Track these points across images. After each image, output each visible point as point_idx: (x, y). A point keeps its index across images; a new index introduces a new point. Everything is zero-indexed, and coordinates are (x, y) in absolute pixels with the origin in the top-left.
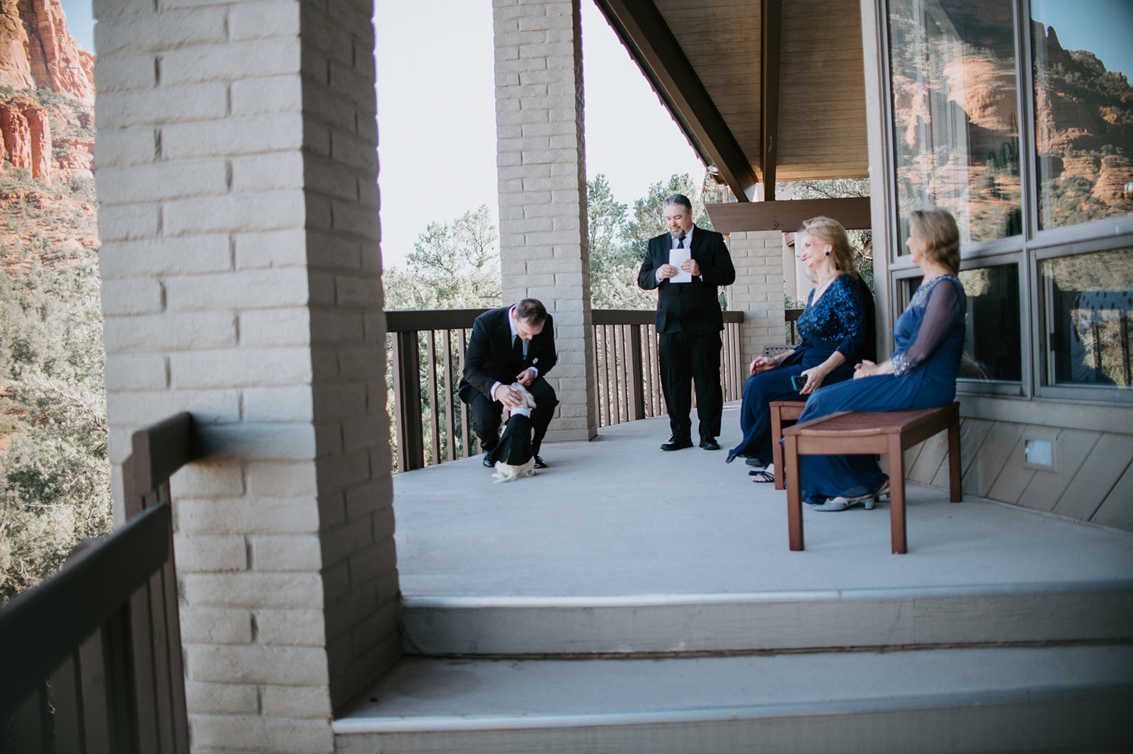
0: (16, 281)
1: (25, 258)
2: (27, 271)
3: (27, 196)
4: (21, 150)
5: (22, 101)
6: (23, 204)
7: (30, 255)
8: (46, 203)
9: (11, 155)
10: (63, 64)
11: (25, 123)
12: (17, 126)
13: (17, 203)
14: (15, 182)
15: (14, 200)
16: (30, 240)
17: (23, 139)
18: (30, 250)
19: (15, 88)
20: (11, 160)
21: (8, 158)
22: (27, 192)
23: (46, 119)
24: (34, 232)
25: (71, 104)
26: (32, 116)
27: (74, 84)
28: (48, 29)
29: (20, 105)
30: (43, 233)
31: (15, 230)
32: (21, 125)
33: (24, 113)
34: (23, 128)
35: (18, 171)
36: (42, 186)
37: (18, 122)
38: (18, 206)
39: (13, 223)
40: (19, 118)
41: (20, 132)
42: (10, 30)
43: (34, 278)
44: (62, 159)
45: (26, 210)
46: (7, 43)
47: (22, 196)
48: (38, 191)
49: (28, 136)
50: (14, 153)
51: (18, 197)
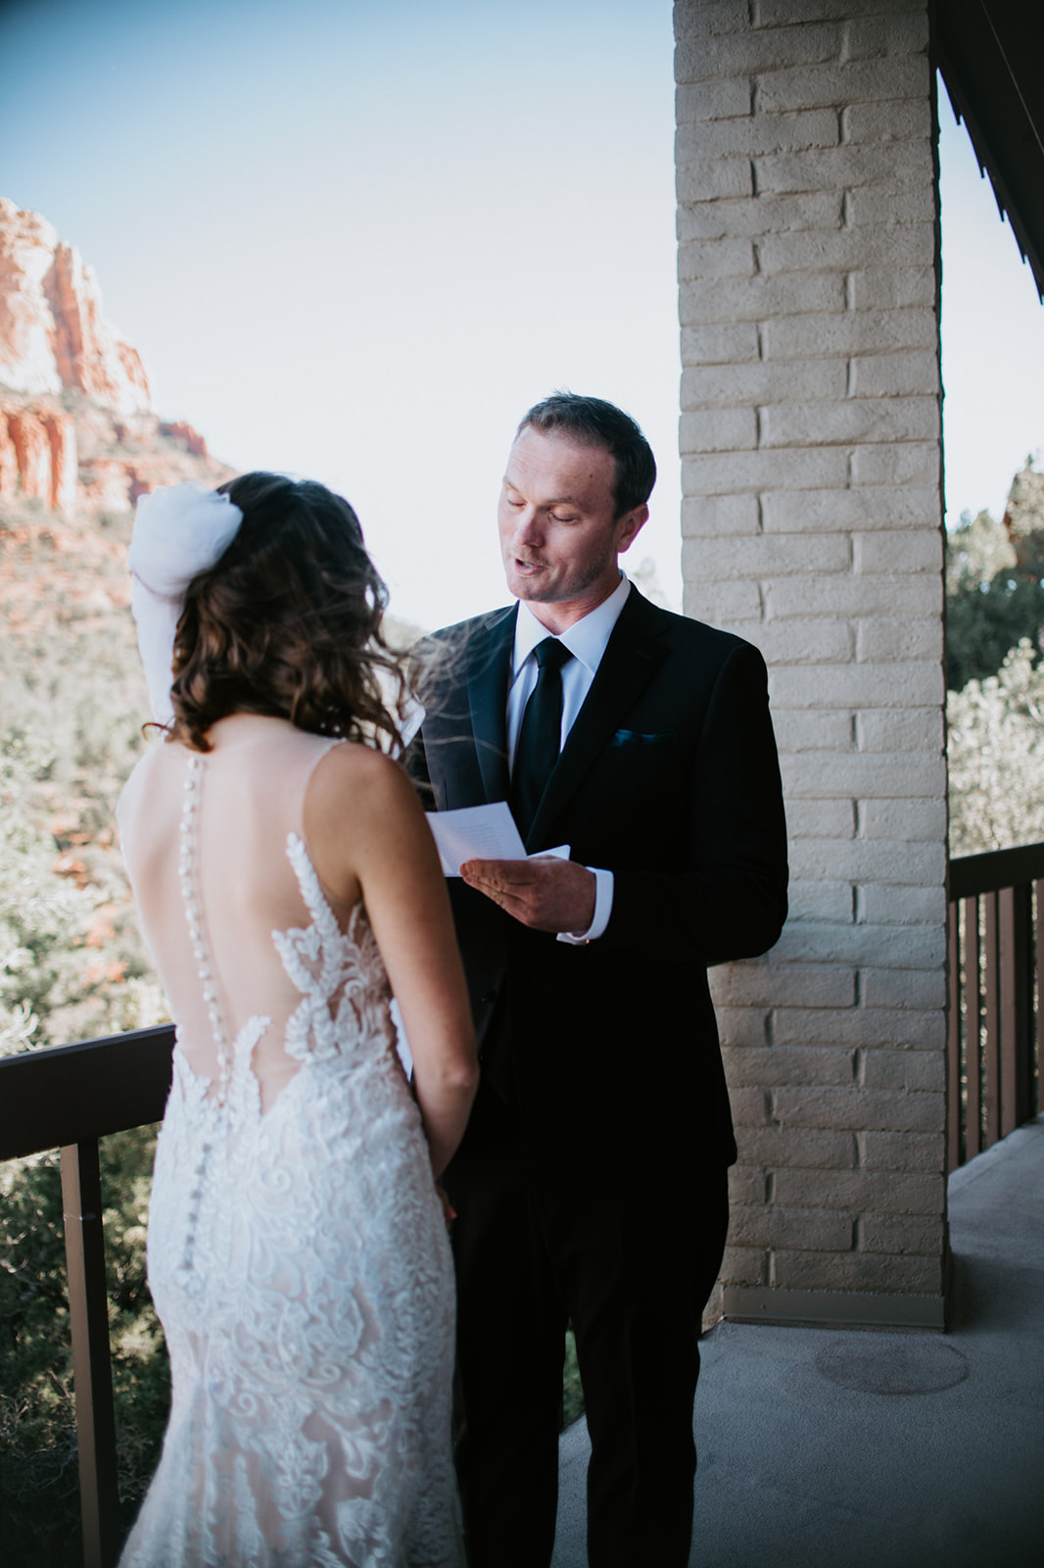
0: (23, 648)
1: (35, 616)
2: (37, 635)
3: (40, 536)
4: (36, 470)
5: (40, 407)
6: (35, 545)
7: (42, 613)
8: (66, 543)
9: (23, 479)
10: (94, 358)
11: (42, 436)
12: (33, 441)
13: (28, 543)
14: (26, 515)
15: (25, 539)
16: (42, 593)
17: (38, 456)
18: (43, 606)
19: (33, 391)
20: (22, 486)
21: (19, 483)
22: (41, 530)
23: (67, 431)
25: (103, 410)
26: (51, 427)
27: (107, 385)
28: (76, 312)
30: (60, 584)
31: (25, 578)
32: (36, 437)
33: (41, 423)
34: (39, 442)
35: (31, 501)
36: (62, 521)
37: (32, 435)
38: (29, 547)
39: (21, 569)
40: (35, 430)
41: (35, 447)
42: (31, 316)
43: (47, 646)
44: (87, 482)
45: (39, 554)
46: (25, 333)
47: (35, 535)
48: (55, 528)
49: (45, 454)
50: (26, 475)
51: (30, 536)
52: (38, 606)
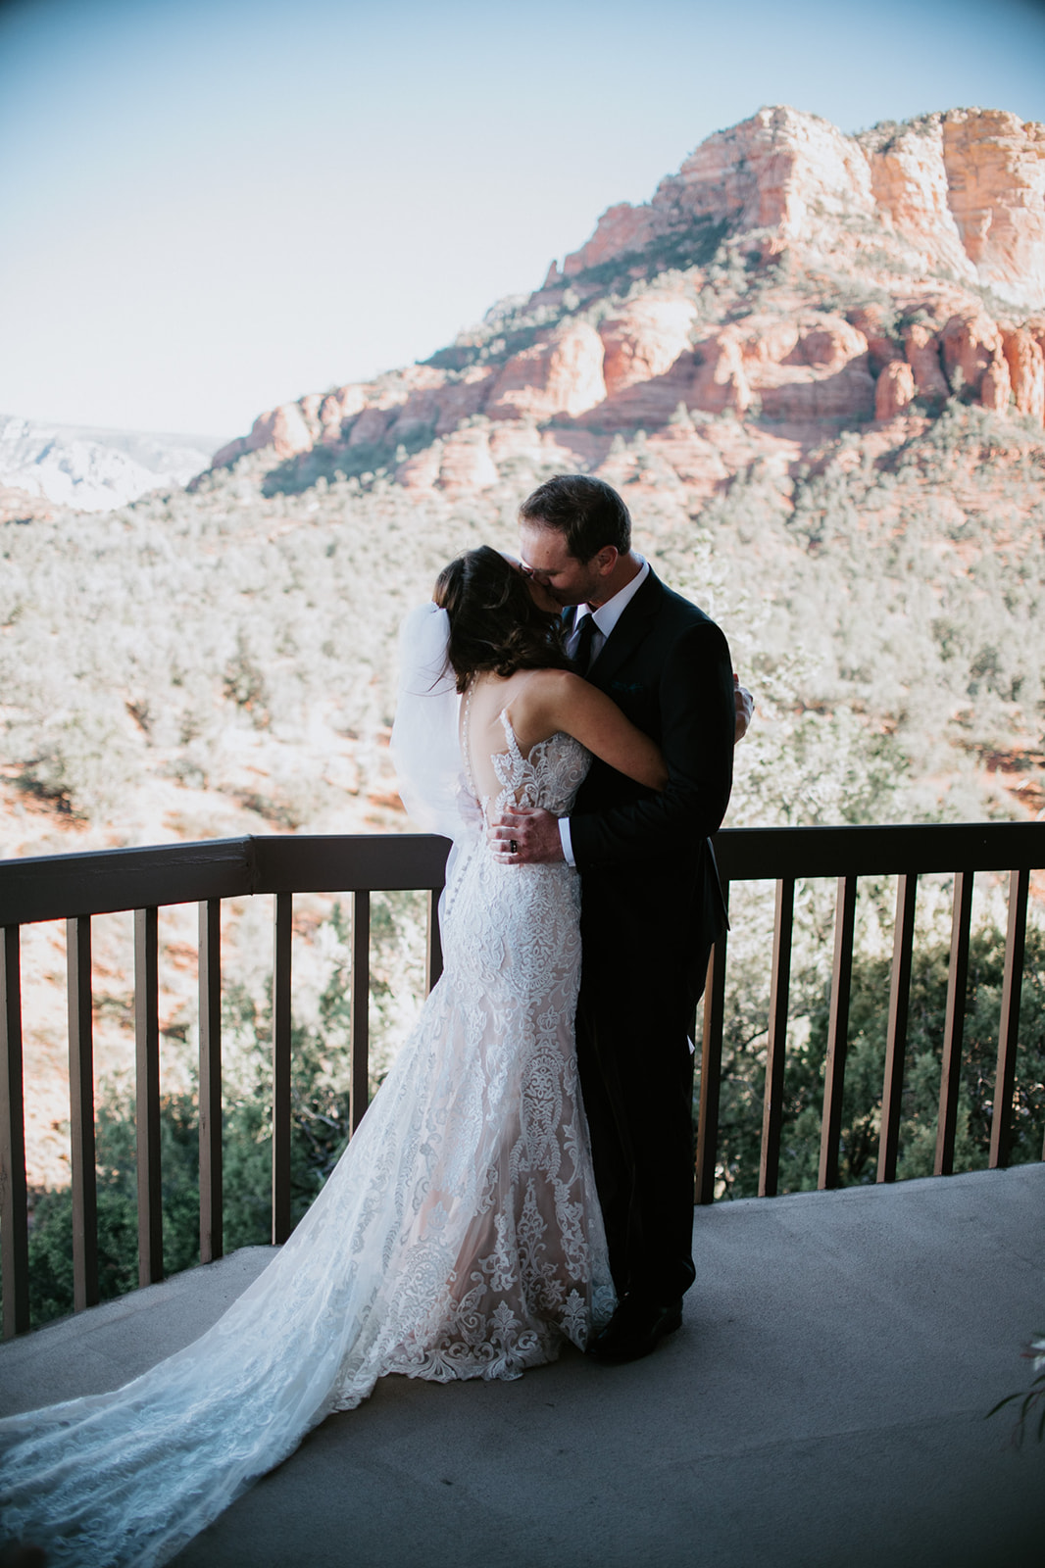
0: (1007, 567)
1: (1021, 534)
2: (1022, 554)
3: (1032, 453)
4: (1031, 389)
5: (1036, 324)
6: (1026, 463)
7: (1028, 532)
9: (1016, 398)
11: (1039, 353)
12: (1028, 359)
13: (1018, 462)
14: (1019, 433)
15: (1016, 457)
16: (1030, 511)
17: (1034, 375)
18: (1030, 526)
19: (1033, 307)
20: (1016, 405)
21: (1013, 401)
22: (1033, 448)
24: (1037, 501)
29: (1034, 330)
31: (1013, 497)
32: (1032, 356)
33: (1038, 340)
34: (1035, 361)
35: (1025, 419)
37: (1029, 353)
38: (1019, 466)
39: (1010, 487)
40: (1031, 348)
41: (1032, 366)
42: (1032, 230)
43: (1031, 566)
45: (1030, 472)
46: (1027, 247)
47: (1026, 452)
50: (1020, 394)
51: (1021, 454)
52: (1025, 524)
